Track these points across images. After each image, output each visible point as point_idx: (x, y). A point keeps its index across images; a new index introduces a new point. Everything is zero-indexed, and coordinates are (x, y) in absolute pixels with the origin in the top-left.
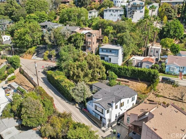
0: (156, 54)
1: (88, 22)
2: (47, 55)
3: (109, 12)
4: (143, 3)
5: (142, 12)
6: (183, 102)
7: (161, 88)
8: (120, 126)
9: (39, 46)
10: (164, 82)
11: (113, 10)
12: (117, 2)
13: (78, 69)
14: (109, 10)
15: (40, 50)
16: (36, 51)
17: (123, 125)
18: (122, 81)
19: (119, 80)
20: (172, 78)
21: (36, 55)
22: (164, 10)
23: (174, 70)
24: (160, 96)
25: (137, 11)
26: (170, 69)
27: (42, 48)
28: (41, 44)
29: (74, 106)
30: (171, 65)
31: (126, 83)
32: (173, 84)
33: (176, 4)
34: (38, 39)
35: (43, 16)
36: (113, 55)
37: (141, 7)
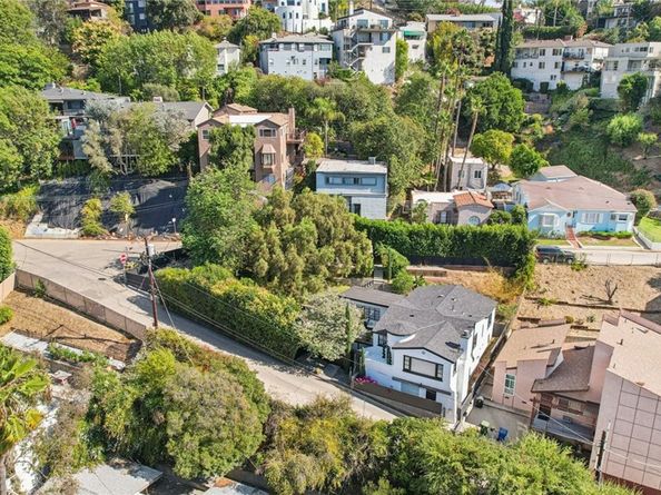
0: (474, 181)
1: (215, 86)
2: (98, 214)
3: (285, 49)
4: (387, 21)
5: (388, 50)
6: (613, 308)
7: (544, 278)
8: (484, 409)
9: (51, 182)
10: (545, 261)
11: (297, 44)
12: (288, 16)
13: (284, 249)
14: (285, 43)
15: (58, 199)
16: (39, 203)
17: (493, 405)
18: (425, 273)
19: (414, 273)
20: (564, 248)
21: (43, 221)
22: (450, 45)
23: (551, 223)
24: (551, 302)
25: (374, 47)
26: (540, 223)
27: (66, 191)
28: (55, 174)
29: (312, 378)
30: (542, 209)
31: (439, 278)
32: (570, 261)
33: (474, 26)
34: (48, 154)
35: (36, 65)
36: (368, 192)
37: (385, 36)
